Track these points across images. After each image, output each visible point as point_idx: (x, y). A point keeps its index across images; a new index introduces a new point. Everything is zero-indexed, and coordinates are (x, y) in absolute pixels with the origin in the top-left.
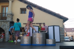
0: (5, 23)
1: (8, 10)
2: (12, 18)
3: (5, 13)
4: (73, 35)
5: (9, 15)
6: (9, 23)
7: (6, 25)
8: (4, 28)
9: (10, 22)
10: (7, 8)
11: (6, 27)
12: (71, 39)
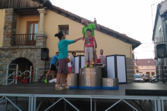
0: (33, 51)
1: (38, 29)
2: (45, 43)
3: (34, 34)
4: (148, 71)
5: (39, 38)
6: (39, 52)
7: (34, 55)
8: (31, 59)
9: (42, 49)
10: (36, 25)
11: (36, 57)
12: (146, 78)
